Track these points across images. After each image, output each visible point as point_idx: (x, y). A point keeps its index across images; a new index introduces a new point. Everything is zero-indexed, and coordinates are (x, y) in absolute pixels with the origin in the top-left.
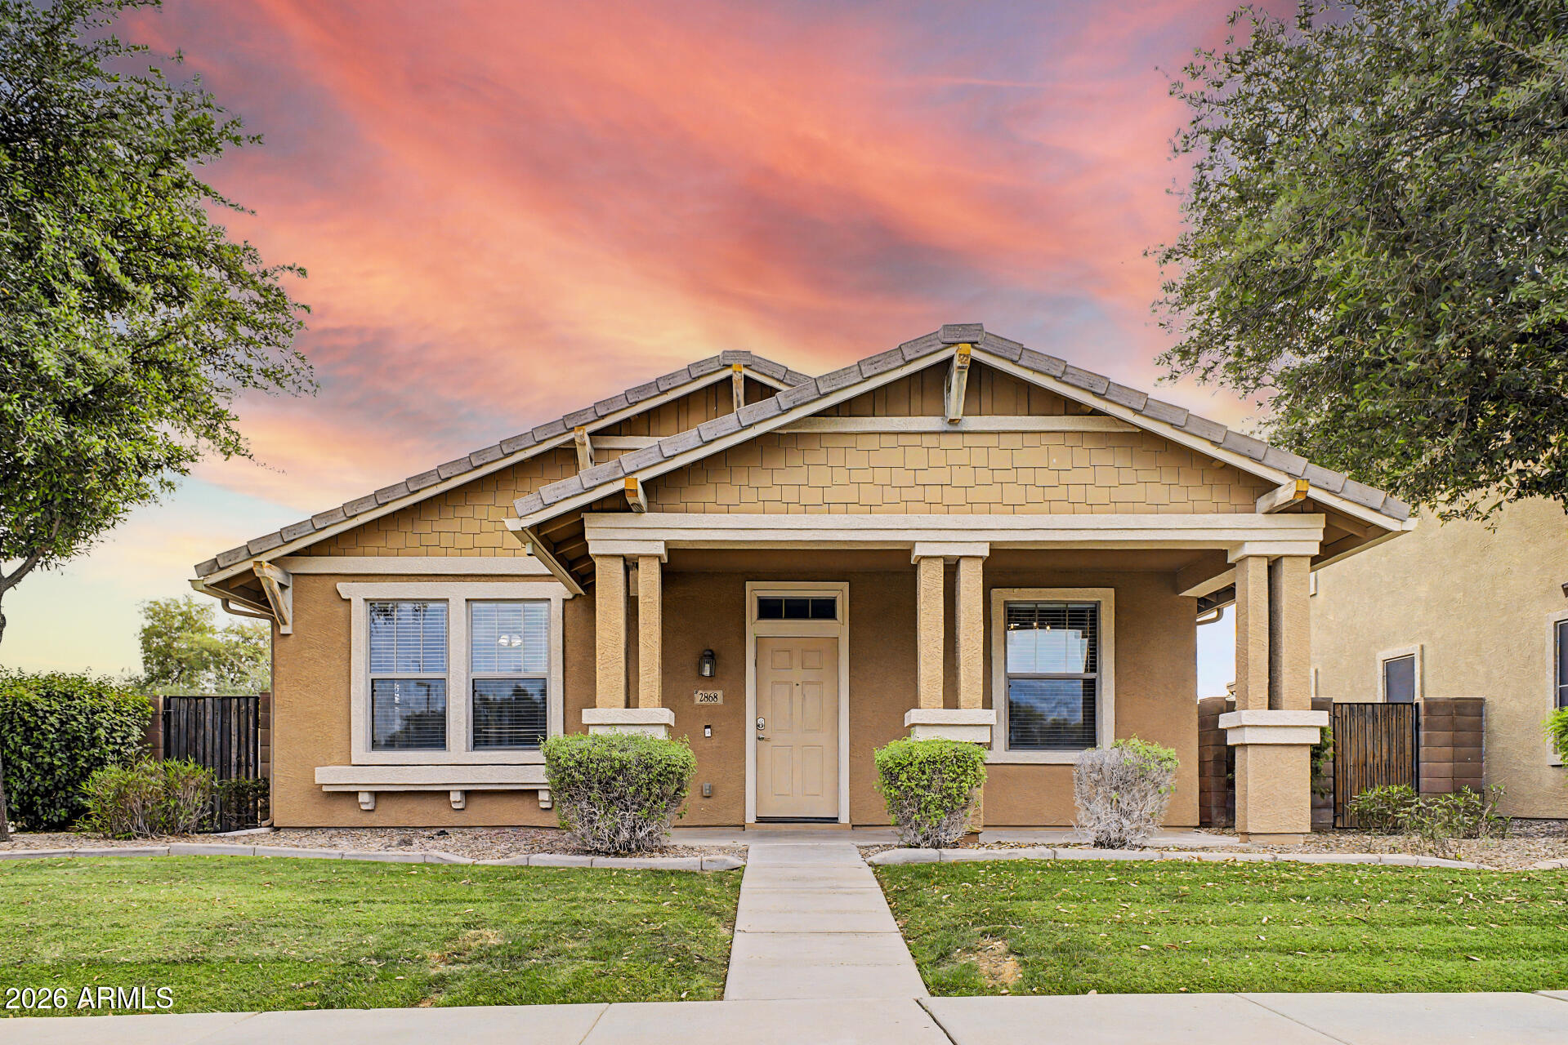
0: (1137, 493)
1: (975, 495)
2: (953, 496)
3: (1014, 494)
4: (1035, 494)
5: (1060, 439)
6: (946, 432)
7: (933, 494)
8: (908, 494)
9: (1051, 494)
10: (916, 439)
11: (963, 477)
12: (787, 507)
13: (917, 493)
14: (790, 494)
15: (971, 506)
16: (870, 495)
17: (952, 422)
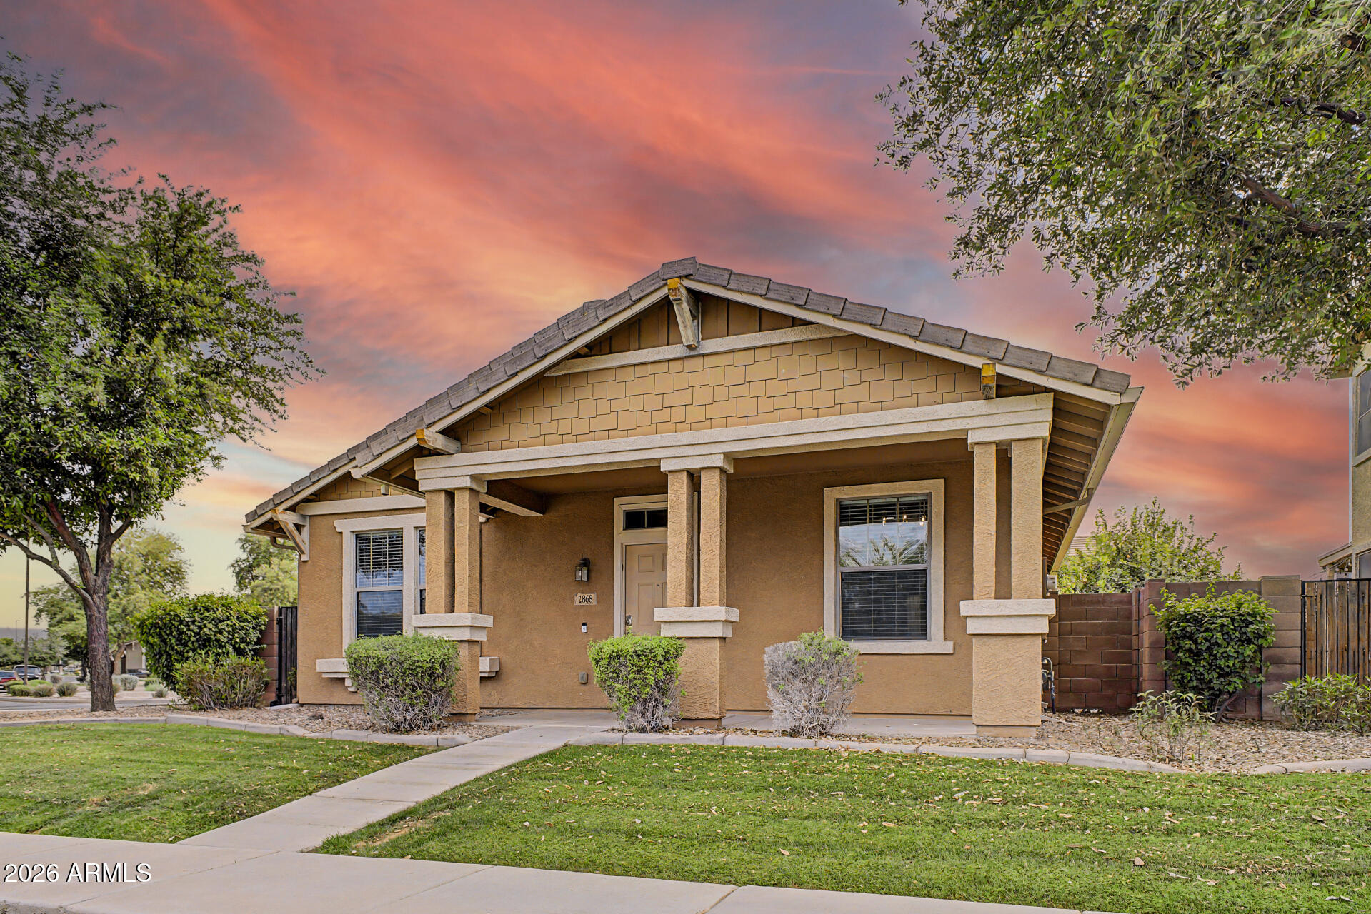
0: (861, 392)
1: (712, 412)
2: (695, 414)
3: (747, 407)
4: (766, 405)
5: (787, 350)
6: (687, 357)
7: (678, 414)
8: (658, 417)
9: (780, 403)
10: (664, 367)
11: (702, 396)
12: (563, 438)
13: (665, 415)
14: (564, 427)
15: (709, 422)
16: (626, 420)
17: (689, 347)
